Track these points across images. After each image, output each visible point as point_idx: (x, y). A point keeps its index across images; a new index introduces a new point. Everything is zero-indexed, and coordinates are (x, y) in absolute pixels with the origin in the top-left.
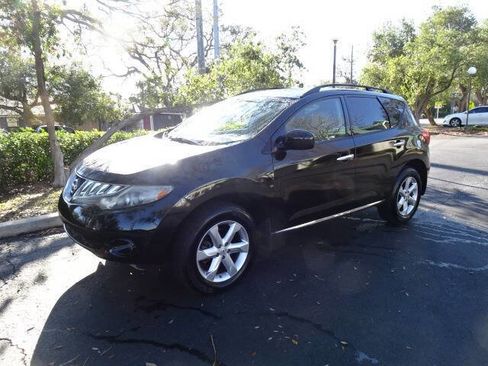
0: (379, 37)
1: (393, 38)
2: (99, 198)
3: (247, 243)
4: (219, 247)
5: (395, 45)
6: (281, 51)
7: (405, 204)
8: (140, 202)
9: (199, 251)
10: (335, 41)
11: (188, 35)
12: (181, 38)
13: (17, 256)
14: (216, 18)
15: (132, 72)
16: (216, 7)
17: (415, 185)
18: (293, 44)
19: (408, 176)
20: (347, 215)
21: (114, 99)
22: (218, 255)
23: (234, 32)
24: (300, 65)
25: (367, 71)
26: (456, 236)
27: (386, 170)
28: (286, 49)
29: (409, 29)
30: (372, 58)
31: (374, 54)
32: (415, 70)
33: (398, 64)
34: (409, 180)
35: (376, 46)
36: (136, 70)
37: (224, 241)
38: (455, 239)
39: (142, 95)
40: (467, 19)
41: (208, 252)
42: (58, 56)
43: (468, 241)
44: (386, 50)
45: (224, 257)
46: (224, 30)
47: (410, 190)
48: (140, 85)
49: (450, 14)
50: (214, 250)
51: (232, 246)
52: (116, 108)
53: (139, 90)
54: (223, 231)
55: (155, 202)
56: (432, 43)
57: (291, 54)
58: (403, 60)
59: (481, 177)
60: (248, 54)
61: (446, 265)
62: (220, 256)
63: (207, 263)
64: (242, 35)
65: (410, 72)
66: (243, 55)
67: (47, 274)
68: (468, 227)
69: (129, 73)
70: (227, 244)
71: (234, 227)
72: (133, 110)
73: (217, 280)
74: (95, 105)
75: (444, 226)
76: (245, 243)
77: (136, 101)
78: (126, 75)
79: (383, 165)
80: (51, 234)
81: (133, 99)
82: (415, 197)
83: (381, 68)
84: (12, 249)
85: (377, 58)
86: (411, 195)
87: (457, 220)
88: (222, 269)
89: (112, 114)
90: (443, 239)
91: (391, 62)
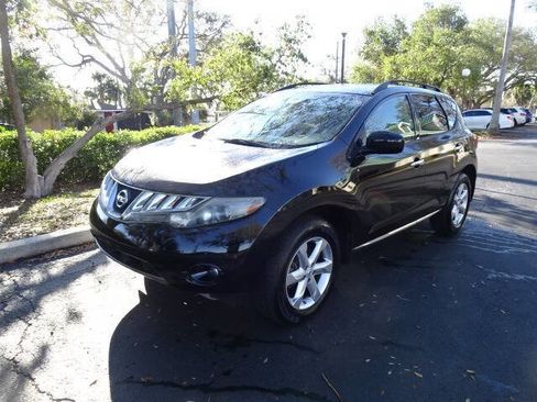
0: (371, 33)
1: (385, 35)
2: (167, 214)
3: (331, 262)
4: (305, 268)
5: (387, 43)
6: (283, 44)
7: (457, 213)
8: (226, 218)
9: (288, 274)
10: (344, 35)
11: (156, 19)
13: (27, 288)
15: (87, 61)
17: (466, 192)
18: (298, 36)
19: (461, 183)
21: (68, 93)
22: (303, 278)
23: (209, 20)
24: (305, 60)
25: (358, 69)
26: (512, 245)
27: (447, 178)
28: (290, 41)
29: (401, 26)
30: (363, 55)
31: (365, 51)
32: (411, 69)
33: (394, 63)
34: (462, 187)
35: (367, 43)
36: (93, 59)
37: (310, 261)
38: (513, 249)
39: (101, 89)
40: (459, 18)
42: (31, 37)
43: (527, 251)
44: (378, 47)
45: (309, 280)
46: (199, 17)
47: (462, 198)
48: (98, 77)
49: (442, 12)
50: (300, 272)
51: (317, 267)
52: (72, 103)
53: (96, 84)
54: (310, 249)
55: (244, 218)
56: (429, 42)
57: (295, 46)
58: (400, 58)
59: (501, 183)
60: (247, 44)
61: (522, 277)
62: (306, 279)
64: (220, 24)
65: (405, 71)
66: (241, 45)
67: (78, 309)
69: (84, 62)
70: (313, 265)
71: (320, 244)
72: (92, 107)
73: (302, 307)
74: (46, 99)
76: (328, 262)
77: (94, 96)
78: (80, 65)
79: (445, 173)
80: (59, 258)
81: (88, 94)
82: (465, 205)
84: (17, 279)
85: (368, 56)
86: (462, 202)
87: (504, 228)
88: (307, 294)
89: (68, 111)
91: (387, 60)
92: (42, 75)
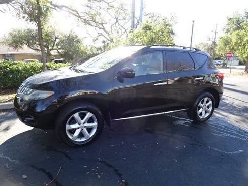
0: (230, 19)
1: (238, 20)
3: (97, 124)
4: (80, 124)
5: (239, 24)
7: (204, 112)
8: (39, 98)
9: (67, 125)
10: (193, 22)
12: (125, 19)
14: (142, 9)
15: (100, 35)
16: (142, 3)
17: (210, 102)
18: (170, 23)
19: (205, 97)
20: (168, 114)
22: (79, 128)
25: (221, 38)
26: (229, 133)
28: (167, 25)
30: (225, 31)
31: (226, 28)
33: (238, 35)
34: (206, 99)
35: (229, 24)
36: (102, 35)
37: (83, 121)
38: (227, 135)
39: (104, 47)
41: (73, 126)
45: (82, 129)
47: (207, 105)
48: (104, 42)
50: (77, 125)
51: (87, 124)
53: (103, 44)
54: (82, 116)
55: (45, 99)
57: (169, 28)
58: (241, 32)
60: (146, 27)
63: (72, 131)
65: (245, 39)
66: (144, 28)
68: (240, 129)
69: (98, 36)
70: (84, 123)
71: (89, 115)
73: (78, 140)
75: (225, 126)
76: (95, 124)
77: (101, 50)
82: (211, 109)
83: (230, 36)
85: (228, 31)
86: (208, 107)
87: (236, 124)
88: (81, 135)
90: (220, 134)
91: (235, 33)
92: (78, 41)
